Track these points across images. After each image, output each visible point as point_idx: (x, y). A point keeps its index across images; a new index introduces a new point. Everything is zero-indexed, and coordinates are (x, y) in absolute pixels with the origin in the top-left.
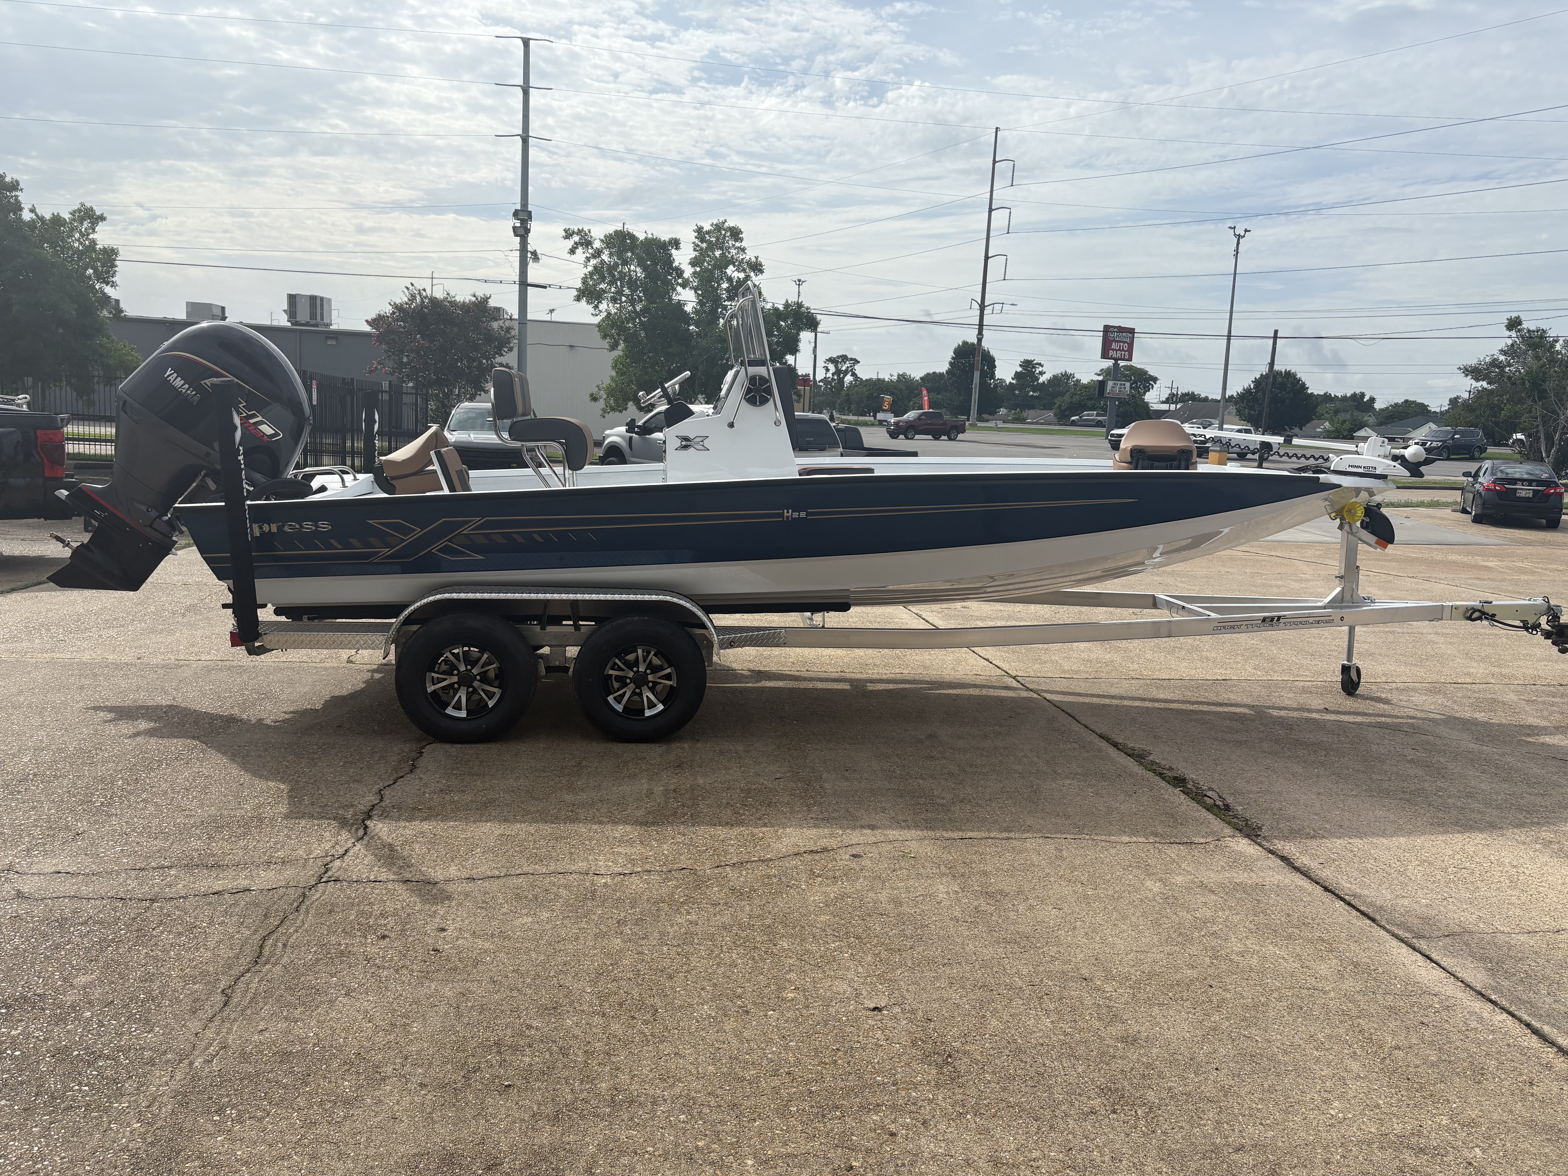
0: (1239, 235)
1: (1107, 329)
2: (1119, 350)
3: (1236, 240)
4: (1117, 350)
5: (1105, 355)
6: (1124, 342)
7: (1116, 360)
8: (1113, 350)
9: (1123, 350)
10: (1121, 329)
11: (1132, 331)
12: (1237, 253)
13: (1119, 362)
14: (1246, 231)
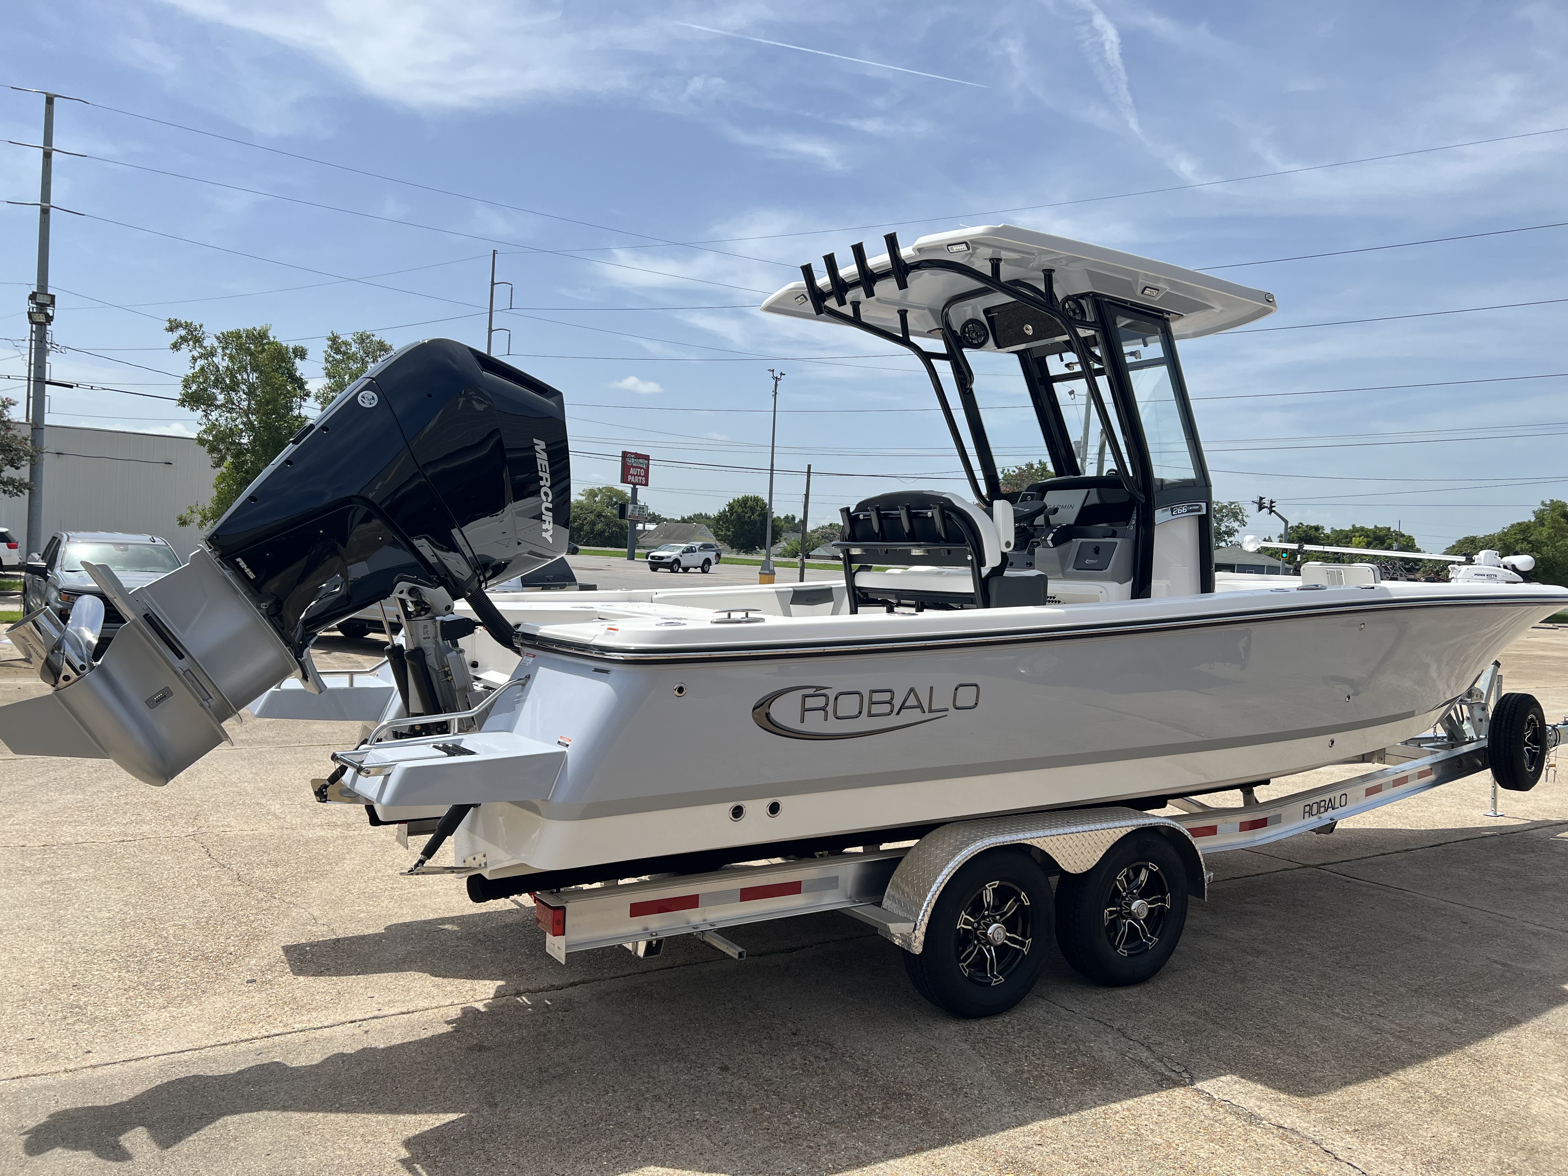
0: (777, 378)
1: (625, 455)
2: (637, 475)
3: (774, 381)
4: (635, 476)
5: (624, 480)
6: (641, 468)
7: (634, 484)
8: (632, 475)
9: (640, 476)
10: (638, 456)
11: (647, 458)
12: (776, 393)
13: (637, 486)
14: (781, 374)
